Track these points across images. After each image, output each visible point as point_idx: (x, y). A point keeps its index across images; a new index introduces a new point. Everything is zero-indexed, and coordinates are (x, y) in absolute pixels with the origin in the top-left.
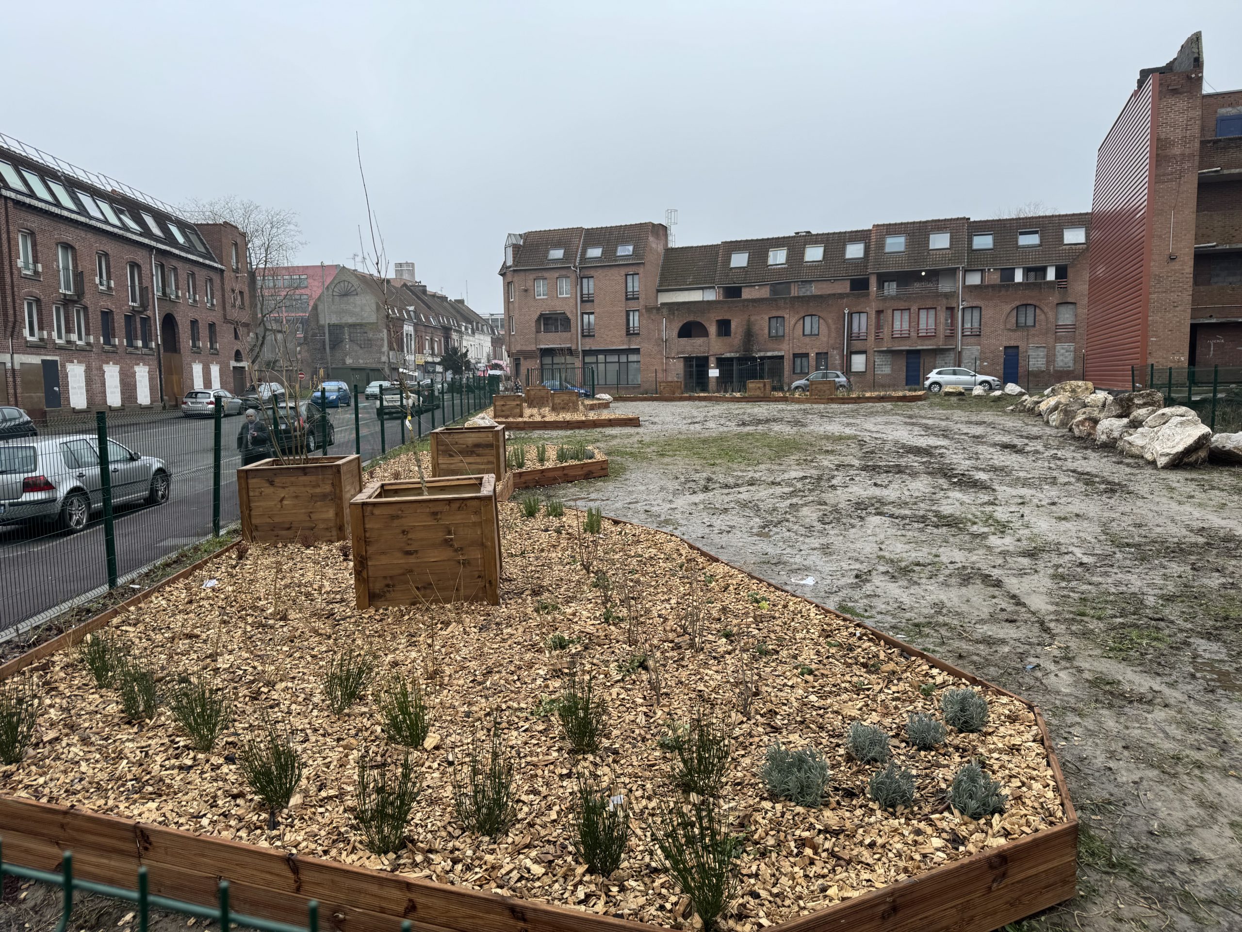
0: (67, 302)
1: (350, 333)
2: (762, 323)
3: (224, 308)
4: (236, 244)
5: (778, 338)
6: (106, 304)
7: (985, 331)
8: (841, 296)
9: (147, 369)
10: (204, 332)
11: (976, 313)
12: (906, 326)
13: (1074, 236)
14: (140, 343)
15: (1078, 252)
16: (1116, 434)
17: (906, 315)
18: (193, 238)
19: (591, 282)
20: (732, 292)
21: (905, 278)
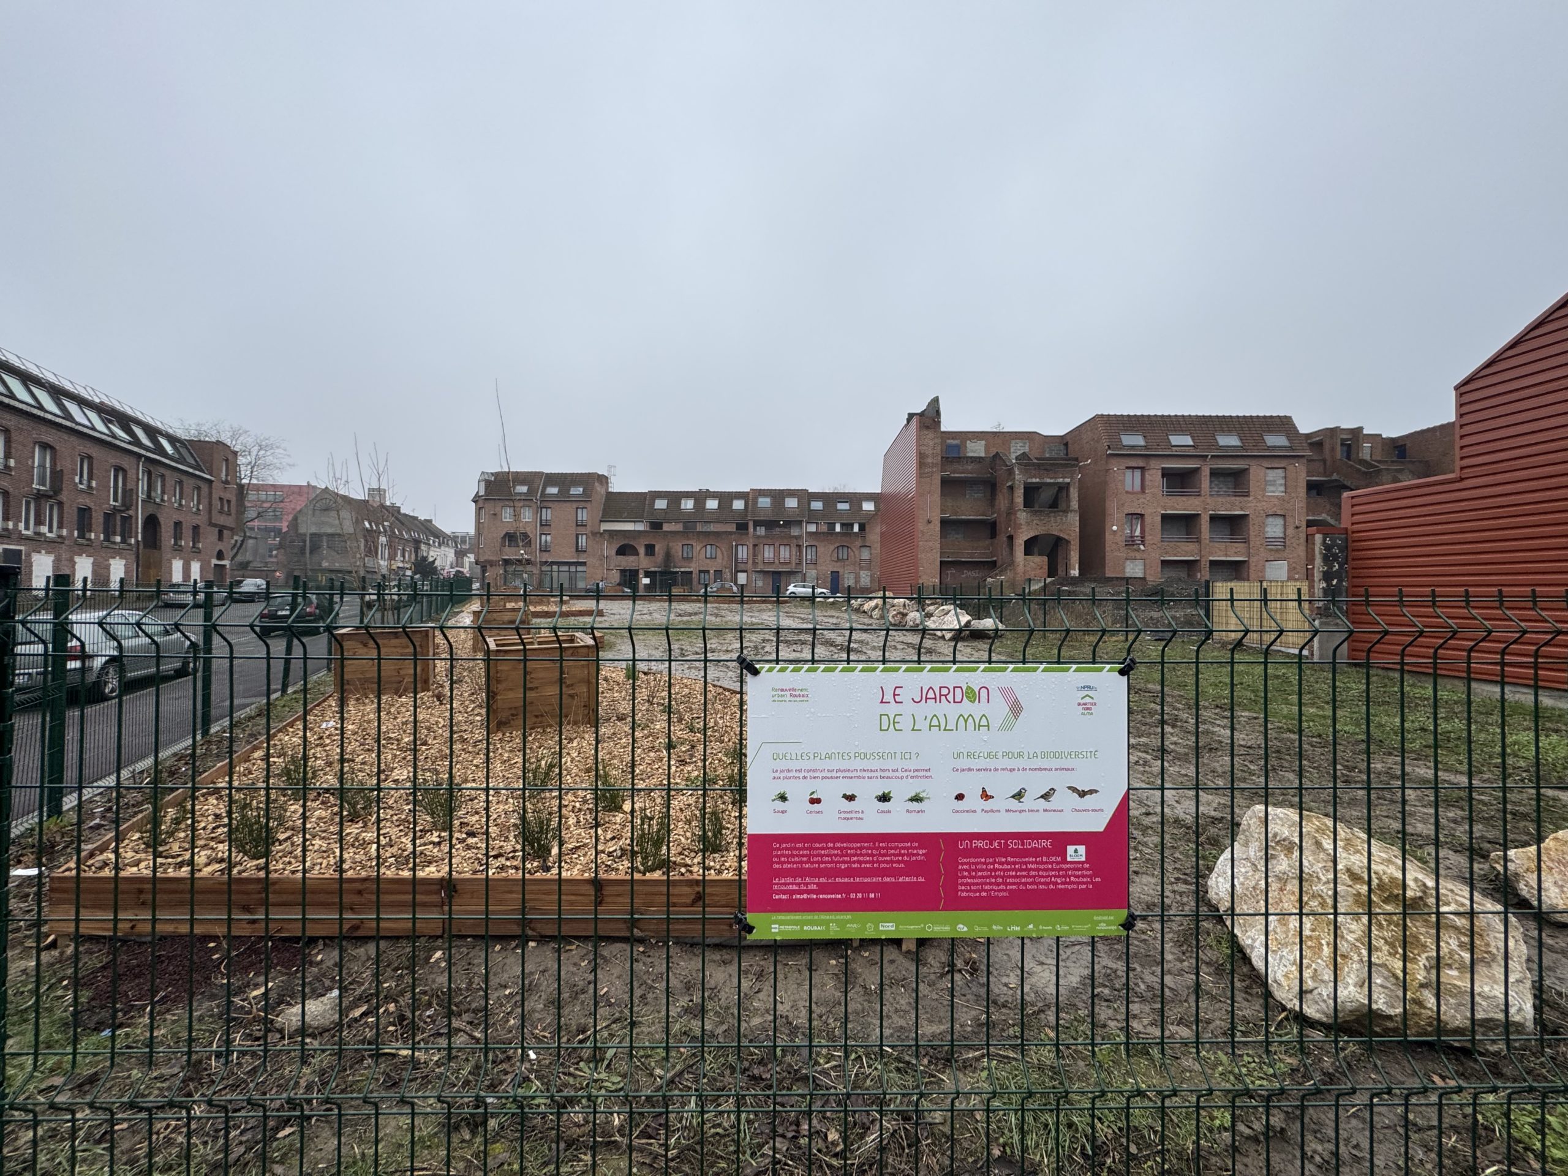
0: (39, 497)
1: (328, 541)
2: (677, 548)
3: (210, 512)
4: (227, 460)
5: (689, 559)
6: (84, 501)
7: (820, 561)
8: (731, 533)
9: (123, 562)
10: (187, 533)
11: (814, 549)
12: (772, 556)
13: (868, 506)
14: (118, 539)
15: (870, 516)
16: (918, 622)
17: (772, 548)
18: (183, 451)
19: (549, 511)
20: (656, 526)
21: (770, 525)
